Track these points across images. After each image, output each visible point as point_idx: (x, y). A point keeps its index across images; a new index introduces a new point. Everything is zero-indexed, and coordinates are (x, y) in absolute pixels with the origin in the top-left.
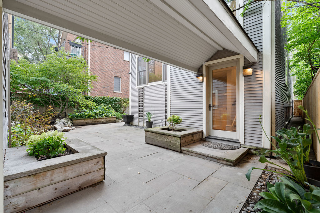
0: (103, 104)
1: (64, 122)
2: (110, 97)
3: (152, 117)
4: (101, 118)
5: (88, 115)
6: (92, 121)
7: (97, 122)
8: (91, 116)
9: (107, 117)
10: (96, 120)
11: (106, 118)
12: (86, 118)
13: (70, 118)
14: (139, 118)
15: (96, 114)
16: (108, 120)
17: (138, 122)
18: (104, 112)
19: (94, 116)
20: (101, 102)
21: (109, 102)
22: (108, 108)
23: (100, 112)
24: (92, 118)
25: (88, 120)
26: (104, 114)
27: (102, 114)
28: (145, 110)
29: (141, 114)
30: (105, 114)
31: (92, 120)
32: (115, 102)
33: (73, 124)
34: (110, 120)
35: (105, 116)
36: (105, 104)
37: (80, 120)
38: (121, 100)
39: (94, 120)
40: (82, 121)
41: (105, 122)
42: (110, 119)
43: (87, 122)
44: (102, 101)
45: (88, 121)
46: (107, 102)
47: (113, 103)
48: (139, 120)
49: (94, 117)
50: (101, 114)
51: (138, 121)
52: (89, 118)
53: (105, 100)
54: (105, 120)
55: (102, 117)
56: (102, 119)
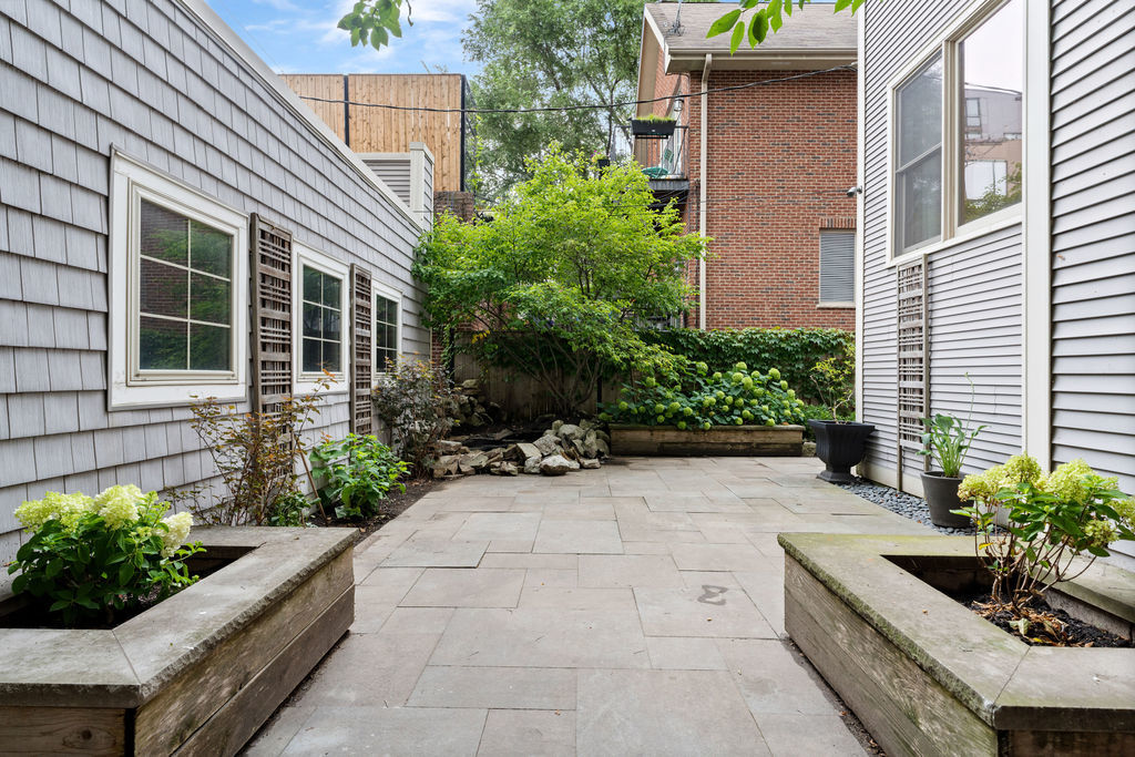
0: (742, 365)
1: (572, 434)
2: (783, 332)
3: (974, 444)
4: (726, 430)
5: (665, 410)
6: (683, 440)
7: (705, 446)
8: (679, 415)
9: (752, 427)
10: (701, 438)
11: (748, 431)
12: (659, 424)
13: (602, 421)
14: (904, 443)
15: (701, 409)
16: (759, 438)
17: (896, 467)
18: (741, 401)
19: (692, 417)
20: (738, 354)
21: (780, 355)
22: (767, 385)
23: (720, 402)
24: (683, 424)
25: (666, 433)
26: (742, 409)
27: (731, 413)
28: (934, 397)
29: (914, 421)
30: (747, 412)
31: (685, 434)
32: (807, 352)
33: (609, 444)
34: (768, 441)
35: (746, 421)
36: (756, 362)
37: (637, 433)
38: (840, 344)
39: (694, 437)
40: (644, 436)
41: (741, 447)
42: (770, 434)
43: (662, 443)
44: (741, 348)
45: (666, 439)
46: (767, 355)
47: (797, 360)
48: (901, 457)
49: (691, 420)
50: (726, 408)
51: (896, 459)
52: (671, 424)
53: (756, 346)
54: (745, 439)
55: (729, 424)
56: (728, 434)
